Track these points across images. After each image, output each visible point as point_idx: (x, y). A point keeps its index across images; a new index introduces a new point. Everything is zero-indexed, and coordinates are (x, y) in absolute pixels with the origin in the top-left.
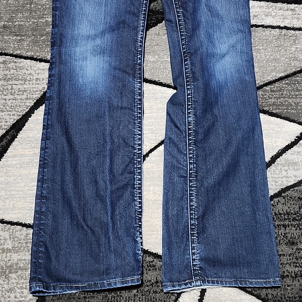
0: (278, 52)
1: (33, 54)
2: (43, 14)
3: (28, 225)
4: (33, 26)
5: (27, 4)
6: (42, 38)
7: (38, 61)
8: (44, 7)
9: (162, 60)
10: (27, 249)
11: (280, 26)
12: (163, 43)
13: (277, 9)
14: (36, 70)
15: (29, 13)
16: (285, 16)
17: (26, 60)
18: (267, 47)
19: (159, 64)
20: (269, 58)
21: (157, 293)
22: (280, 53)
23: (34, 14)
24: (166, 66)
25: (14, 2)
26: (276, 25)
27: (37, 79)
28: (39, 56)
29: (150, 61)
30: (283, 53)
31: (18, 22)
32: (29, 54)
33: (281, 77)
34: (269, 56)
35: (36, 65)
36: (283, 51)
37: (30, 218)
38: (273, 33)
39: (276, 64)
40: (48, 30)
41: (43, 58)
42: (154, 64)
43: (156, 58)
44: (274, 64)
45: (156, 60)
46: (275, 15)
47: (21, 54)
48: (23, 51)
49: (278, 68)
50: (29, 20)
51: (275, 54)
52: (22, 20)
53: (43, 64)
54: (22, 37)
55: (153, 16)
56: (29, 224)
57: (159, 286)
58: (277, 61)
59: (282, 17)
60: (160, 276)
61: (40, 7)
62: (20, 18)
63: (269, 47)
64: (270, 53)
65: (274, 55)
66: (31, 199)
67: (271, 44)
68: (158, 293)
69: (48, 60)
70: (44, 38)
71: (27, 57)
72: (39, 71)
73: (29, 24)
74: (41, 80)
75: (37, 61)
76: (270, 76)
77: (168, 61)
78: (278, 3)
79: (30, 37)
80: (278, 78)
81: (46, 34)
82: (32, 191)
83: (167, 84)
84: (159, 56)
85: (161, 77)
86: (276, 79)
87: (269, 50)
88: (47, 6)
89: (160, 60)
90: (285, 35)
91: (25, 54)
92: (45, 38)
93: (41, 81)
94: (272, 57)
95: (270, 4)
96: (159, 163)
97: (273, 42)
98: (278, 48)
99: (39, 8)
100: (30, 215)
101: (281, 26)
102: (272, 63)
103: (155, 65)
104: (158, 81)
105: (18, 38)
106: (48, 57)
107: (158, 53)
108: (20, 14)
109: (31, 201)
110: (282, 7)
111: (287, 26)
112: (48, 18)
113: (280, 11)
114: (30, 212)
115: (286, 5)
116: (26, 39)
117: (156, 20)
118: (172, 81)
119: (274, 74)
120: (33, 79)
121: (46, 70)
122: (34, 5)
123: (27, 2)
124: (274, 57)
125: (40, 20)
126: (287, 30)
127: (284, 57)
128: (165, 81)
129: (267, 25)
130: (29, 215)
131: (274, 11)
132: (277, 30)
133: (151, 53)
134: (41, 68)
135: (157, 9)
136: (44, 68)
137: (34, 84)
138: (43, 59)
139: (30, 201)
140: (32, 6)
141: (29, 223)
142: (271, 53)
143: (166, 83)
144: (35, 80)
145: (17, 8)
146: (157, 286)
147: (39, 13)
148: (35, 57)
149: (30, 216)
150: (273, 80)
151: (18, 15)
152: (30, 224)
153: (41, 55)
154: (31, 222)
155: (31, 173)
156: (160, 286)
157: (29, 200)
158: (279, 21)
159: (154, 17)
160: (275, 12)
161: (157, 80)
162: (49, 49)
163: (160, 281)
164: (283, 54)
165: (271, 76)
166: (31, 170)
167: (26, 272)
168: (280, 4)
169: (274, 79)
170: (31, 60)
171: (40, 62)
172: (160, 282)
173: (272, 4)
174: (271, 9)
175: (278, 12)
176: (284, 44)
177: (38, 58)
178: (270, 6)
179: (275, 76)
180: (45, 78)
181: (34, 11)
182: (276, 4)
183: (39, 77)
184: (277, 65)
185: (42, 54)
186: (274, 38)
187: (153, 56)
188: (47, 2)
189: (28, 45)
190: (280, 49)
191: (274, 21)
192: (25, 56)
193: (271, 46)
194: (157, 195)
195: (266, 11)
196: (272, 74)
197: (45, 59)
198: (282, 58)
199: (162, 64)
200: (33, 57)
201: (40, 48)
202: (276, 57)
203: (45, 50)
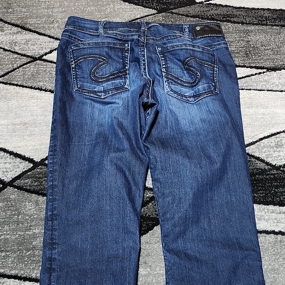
0: (276, 261)
1: (17, 272)
2: (31, 226)
4: (19, 239)
5: (15, 215)
6: (28, 254)
8: (32, 217)
9: (155, 273)
11: (274, 230)
12: (155, 252)
13: (270, 212)
15: (16, 225)
16: (278, 219)
17: (10, 279)
18: (264, 255)
19: (151, 278)
22: (278, 262)
23: (21, 226)
24: (159, 280)
25: (1, 213)
26: (270, 230)
28: (24, 274)
29: (142, 274)
30: (281, 261)
31: (4, 236)
32: (13, 272)
34: (267, 266)
36: (281, 259)
38: (269, 239)
40: (35, 243)
41: (27, 276)
42: (146, 279)
43: (148, 270)
44: (273, 276)
45: (148, 273)
46: (268, 219)
47: (4, 273)
48: (7, 269)
49: (277, 280)
50: (15, 233)
52: (8, 233)
53: (27, 283)
54: (7, 253)
55: (143, 223)
58: (275, 272)
59: (275, 221)
61: (28, 217)
62: (7, 231)
63: (266, 255)
64: (267, 262)
65: (272, 264)
67: (267, 252)
69: (33, 278)
70: (30, 253)
71: (11, 275)
73: (15, 237)
75: (21, 280)
77: (161, 273)
78: (270, 206)
79: (15, 252)
81: (32, 247)
84: (151, 268)
87: (266, 259)
88: (35, 217)
89: (152, 272)
90: (281, 241)
91: (9, 272)
95: (262, 207)
97: (269, 249)
99: (27, 219)
101: (276, 231)
102: (271, 274)
105: (2, 254)
106: (33, 275)
107: (150, 264)
108: (7, 226)
110: (274, 209)
111: (281, 231)
112: (35, 229)
113: (273, 214)
115: (278, 208)
116: (10, 255)
117: (146, 227)
122: (22, 216)
123: (15, 213)
124: (272, 266)
125: (27, 232)
126: (282, 235)
127: (283, 266)
129: (261, 230)
131: (267, 214)
132: (272, 235)
133: (143, 265)
135: (148, 215)
138: (28, 277)
140: (20, 217)
142: (268, 263)
145: (4, 220)
147: (26, 225)
148: (19, 275)
151: (4, 228)
153: (26, 273)
158: (272, 225)
159: (145, 224)
160: (267, 216)
162: (34, 265)
164: (282, 263)
168: (272, 206)
170: (15, 279)
171: (24, 281)
173: (264, 206)
174: (263, 213)
175: (271, 215)
176: (281, 252)
177: (23, 276)
178: (262, 209)
181: (22, 223)
182: (268, 206)
184: (277, 276)
185: (26, 272)
186: (270, 245)
187: (145, 268)
188: (35, 212)
189: (13, 262)
190: (277, 257)
191: (268, 226)
192: (9, 275)
193: (267, 254)
195: (258, 214)
197: (30, 277)
198: (280, 268)
199: (155, 278)
200: (18, 275)
201: (26, 264)
202: (274, 267)
203: (30, 267)
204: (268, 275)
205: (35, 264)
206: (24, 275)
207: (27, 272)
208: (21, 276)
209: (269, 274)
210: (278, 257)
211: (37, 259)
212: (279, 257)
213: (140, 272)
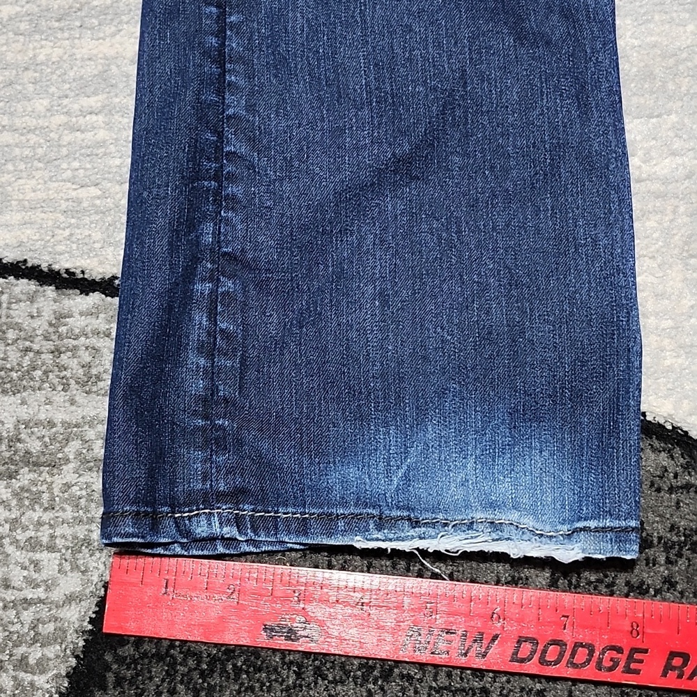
3: (65, 276)
10: (58, 376)
21: (647, 591)
37: (74, 246)
56: (67, 271)
57: (654, 560)
60: (659, 516)
66: (76, 164)
68: (652, 592)
82: (83, 132)
96: (644, 14)
100: (71, 235)
109: (76, 173)
114: (73, 221)
130: (67, 232)
139: (74, 177)
141: (67, 266)
146: (647, 560)
149: (74, 239)
152: (74, 274)
154: (78, 264)
155: (78, 56)
156: (662, 559)
157: (69, 172)
163: (660, 538)
166: (76, 41)
167: (53, 475)
172: (659, 543)
194: (640, 153)
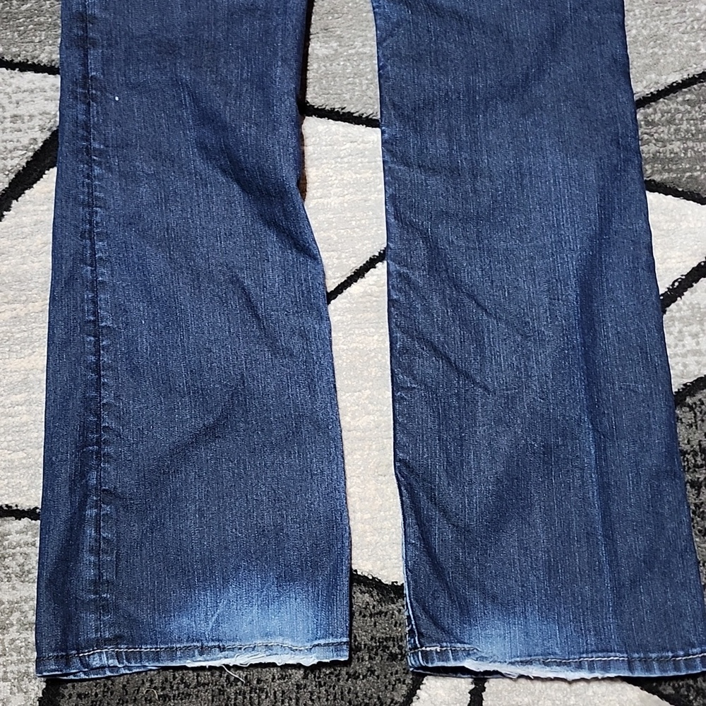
0: (662, 17)
3: (5, 508)
7: (17, 69)
9: (350, 51)
10: (4, 573)
14: (11, 92)
18: (632, 5)
19: (342, 63)
20: (639, 33)
21: (358, 677)
22: (668, 19)
24: (361, 67)
27: (15, 118)
28: (19, 56)
29: (317, 55)
30: (675, 18)
33: (671, 86)
34: (637, 29)
35: (12, 80)
36: (674, 13)
37: (11, 490)
39: (656, 50)
41: (28, 61)
42: (328, 65)
43: (332, 47)
44: (651, 51)
45: (333, 52)
49: (662, 61)
51: (655, 23)
53: (30, 75)
56: (7, 506)
57: (363, 658)
58: (658, 42)
60: (365, 631)
63: (636, 4)
64: (640, 21)
65: (652, 25)
66: (9, 438)
68: (361, 677)
69: (42, 64)
70: (29, 5)
72: (20, 96)
74: (26, 118)
75: (14, 70)
76: (641, 82)
77: (366, 53)
80: (663, 88)
82: (13, 417)
83: (364, 116)
84: (340, 42)
85: (347, 97)
86: (658, 91)
87: (637, 13)
89: (345, 51)
92: (32, 6)
93: (26, 121)
94: (645, 33)
96: (350, 330)
98: (661, 5)
100: (8, 483)
102: (646, 48)
103: (331, 65)
104: (340, 110)
106: (41, 57)
107: (338, 33)
109: (10, 444)
114: (9, 474)
118: (377, 107)
119: (653, 76)
120: (5, 118)
121: (37, 92)
124: (650, 31)
127: (678, 29)
128: (358, 109)
130: (6, 481)
133: (320, 35)
134: (26, 86)
136: (33, 87)
137: (8, 131)
138: (29, 63)
139: (9, 446)
141: (6, 503)
142: (642, 22)
143: (363, 114)
144: (9, 120)
146: (358, 658)
148: (8, 58)
149: (10, 485)
150: (651, 93)
152: (11, 507)
153: (24, 52)
154: (13, 501)
155: (8, 370)
156: (367, 658)
157: (5, 443)
161: (337, 106)
162: (43, 35)
163: (365, 645)
164: (676, 21)
165: (645, 83)
166: (7, 360)
167: (4, 634)
169: (652, 90)
171: (21, 70)
172: (365, 647)
177: (16, 61)
179: (657, 83)
180: (36, 113)
183: (22, 110)
184: (660, 53)
185: (25, 50)
187: (325, 42)
190: (666, 8)
194: (349, 414)
196: (648, 77)
197: (35, 62)
198: (672, 34)
199: (351, 63)
200: (3, 58)
201: (21, 32)
202: (656, 32)
203: (34, 38)
204: (638, 50)
205: (44, 32)
206: (19, 58)
207: (27, 49)
208: (13, 60)
209: (640, 49)
210: (668, 8)
211: (50, 20)
212: (671, 7)
213: (313, 50)
